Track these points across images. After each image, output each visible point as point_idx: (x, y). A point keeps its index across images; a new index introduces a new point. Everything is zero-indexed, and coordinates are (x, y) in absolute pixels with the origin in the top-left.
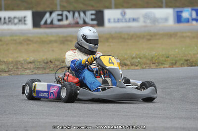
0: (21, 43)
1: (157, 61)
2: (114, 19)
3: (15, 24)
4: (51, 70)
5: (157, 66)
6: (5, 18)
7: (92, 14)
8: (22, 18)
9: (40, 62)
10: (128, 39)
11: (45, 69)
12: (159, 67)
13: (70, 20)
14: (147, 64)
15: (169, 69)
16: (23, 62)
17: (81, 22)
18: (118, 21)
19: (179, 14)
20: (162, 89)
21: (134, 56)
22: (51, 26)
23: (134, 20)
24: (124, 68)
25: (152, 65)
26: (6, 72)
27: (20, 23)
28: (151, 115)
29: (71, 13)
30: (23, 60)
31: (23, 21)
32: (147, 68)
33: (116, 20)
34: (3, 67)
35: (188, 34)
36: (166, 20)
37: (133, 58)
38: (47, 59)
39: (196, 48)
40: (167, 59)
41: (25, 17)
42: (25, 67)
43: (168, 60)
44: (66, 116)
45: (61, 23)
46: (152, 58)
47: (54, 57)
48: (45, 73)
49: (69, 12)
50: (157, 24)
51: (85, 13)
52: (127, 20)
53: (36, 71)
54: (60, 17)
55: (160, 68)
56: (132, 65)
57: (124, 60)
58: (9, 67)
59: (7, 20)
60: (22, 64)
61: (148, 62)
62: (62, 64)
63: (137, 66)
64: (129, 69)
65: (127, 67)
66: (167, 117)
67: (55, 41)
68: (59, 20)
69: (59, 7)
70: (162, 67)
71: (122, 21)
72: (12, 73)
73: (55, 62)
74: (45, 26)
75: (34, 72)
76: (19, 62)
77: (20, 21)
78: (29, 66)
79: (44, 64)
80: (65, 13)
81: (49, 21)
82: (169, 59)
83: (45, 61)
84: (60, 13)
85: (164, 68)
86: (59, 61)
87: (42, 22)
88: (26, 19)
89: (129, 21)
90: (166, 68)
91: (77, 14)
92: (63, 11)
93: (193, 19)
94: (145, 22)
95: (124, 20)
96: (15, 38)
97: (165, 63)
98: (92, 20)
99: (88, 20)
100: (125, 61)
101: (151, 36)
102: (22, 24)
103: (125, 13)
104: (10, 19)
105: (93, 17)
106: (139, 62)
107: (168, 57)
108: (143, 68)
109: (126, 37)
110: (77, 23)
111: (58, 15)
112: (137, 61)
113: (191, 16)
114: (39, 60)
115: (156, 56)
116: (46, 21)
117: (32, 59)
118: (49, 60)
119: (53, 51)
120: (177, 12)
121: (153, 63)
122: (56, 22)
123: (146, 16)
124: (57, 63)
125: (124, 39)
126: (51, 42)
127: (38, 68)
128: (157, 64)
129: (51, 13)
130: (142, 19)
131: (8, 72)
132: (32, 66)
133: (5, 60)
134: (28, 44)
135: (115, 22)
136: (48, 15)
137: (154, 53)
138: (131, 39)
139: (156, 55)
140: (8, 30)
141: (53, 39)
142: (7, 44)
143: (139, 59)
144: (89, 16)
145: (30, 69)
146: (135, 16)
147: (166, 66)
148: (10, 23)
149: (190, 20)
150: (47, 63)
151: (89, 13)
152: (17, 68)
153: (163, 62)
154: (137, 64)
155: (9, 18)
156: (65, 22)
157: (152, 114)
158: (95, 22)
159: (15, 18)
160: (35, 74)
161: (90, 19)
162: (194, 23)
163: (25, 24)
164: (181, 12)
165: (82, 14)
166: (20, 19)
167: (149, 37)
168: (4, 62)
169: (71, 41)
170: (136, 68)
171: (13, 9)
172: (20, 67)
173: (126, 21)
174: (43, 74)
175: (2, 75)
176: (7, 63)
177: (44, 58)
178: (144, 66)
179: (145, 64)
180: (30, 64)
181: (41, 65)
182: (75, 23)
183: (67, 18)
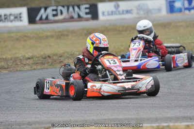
0: (18, 40)
2: (108, 12)
3: (12, 21)
4: (50, 65)
6: (1, 16)
7: (86, 8)
8: (17, 14)
9: (38, 57)
10: (122, 31)
11: (44, 64)
13: (65, 15)
16: (22, 58)
17: (76, 16)
18: (112, 13)
19: (172, 4)
22: (46, 21)
23: (127, 12)
26: (5, 68)
27: (16, 19)
29: (66, 8)
30: (22, 56)
31: (19, 17)
33: (110, 13)
35: (182, 24)
36: (159, 10)
38: (44, 54)
39: (190, 37)
41: (20, 14)
42: (24, 63)
45: (56, 18)
47: (52, 52)
48: (44, 68)
49: (63, 7)
50: (150, 15)
51: (79, 7)
52: (121, 12)
53: (35, 67)
54: (55, 13)
57: (121, 52)
58: (9, 64)
59: (3, 17)
60: (21, 60)
62: (60, 58)
67: (52, 36)
68: (54, 15)
69: (53, 3)
71: (115, 14)
73: (53, 57)
74: (41, 21)
75: (33, 68)
76: (18, 58)
77: (16, 18)
78: (28, 62)
79: (42, 59)
80: (60, 8)
81: (44, 17)
83: (43, 57)
84: (55, 8)
86: (57, 55)
87: (38, 18)
88: (22, 15)
89: (123, 13)
91: (71, 9)
92: (57, 6)
93: (186, 9)
94: (138, 13)
95: (117, 13)
96: (12, 35)
99: (82, 14)
102: (18, 20)
103: (118, 6)
104: (6, 17)
105: (87, 11)
109: (121, 29)
110: (72, 17)
111: (53, 10)
113: (183, 5)
114: (37, 56)
116: (41, 17)
117: (30, 55)
118: (47, 55)
119: (50, 46)
120: (170, 2)
122: (51, 17)
123: (139, 8)
124: (55, 58)
125: (119, 31)
126: (47, 37)
127: (37, 63)
129: (46, 9)
130: (135, 11)
131: (7, 69)
132: (30, 61)
133: (4, 57)
134: (25, 41)
135: (109, 14)
136: (43, 11)
138: (126, 30)
140: (5, 27)
141: (49, 34)
142: (4, 42)
144: (83, 11)
145: (29, 65)
146: (129, 9)
148: (6, 20)
149: (183, 10)
150: (45, 58)
151: (83, 7)
152: (16, 64)
155: (5, 15)
156: (60, 17)
158: (89, 16)
159: (10, 15)
160: (34, 69)
161: (85, 13)
162: (187, 12)
163: (21, 21)
164: (174, 2)
165: (76, 8)
166: (16, 16)
169: (67, 36)
171: (8, 7)
172: (19, 63)
173: (120, 14)
174: (42, 69)
176: (6, 60)
177: (42, 53)
180: (29, 60)
181: (40, 60)
182: (69, 17)
183: (62, 13)
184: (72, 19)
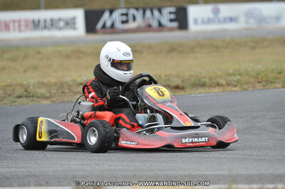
0: (68, 56)
1: (264, 79)
2: (203, 20)
3: (60, 29)
5: (264, 86)
6: (45, 21)
7: (170, 13)
8: (71, 20)
10: (222, 47)
12: (267, 87)
13: (139, 22)
14: (250, 83)
15: (282, 89)
16: (71, 83)
17: (155, 24)
18: (209, 21)
20: (271, 119)
21: (231, 71)
22: (112, 30)
23: (232, 20)
24: (217, 90)
25: (257, 85)
26: (46, 98)
28: (256, 157)
29: (141, 12)
30: (71, 81)
32: (250, 89)
33: (206, 21)
34: (43, 91)
37: (230, 75)
40: (278, 76)
41: (74, 19)
42: (74, 91)
43: (280, 78)
44: (132, 161)
45: (126, 26)
46: (258, 74)
49: (137, 9)
51: (160, 11)
52: (222, 20)
54: (124, 18)
55: (269, 89)
56: (228, 85)
57: (217, 78)
58: (52, 91)
59: (48, 23)
60: (70, 86)
61: (251, 80)
63: (235, 86)
64: (224, 91)
65: (221, 89)
66: (279, 160)
68: (124, 22)
69: (122, 3)
70: (272, 87)
71: (214, 22)
72: (55, 99)
74: (104, 30)
76: (66, 83)
77: (67, 24)
78: (80, 89)
80: (132, 11)
81: (109, 24)
82: (281, 76)
84: (124, 11)
85: (274, 88)
87: (99, 25)
88: (76, 21)
89: (225, 21)
90: (278, 88)
91: (148, 13)
92: (128, 8)
94: (247, 22)
95: (216, 21)
96: (61, 49)
97: (276, 81)
98: (171, 20)
99: (165, 21)
100: (219, 80)
101: (256, 43)
102: (71, 28)
103: (218, 10)
105: (173, 16)
106: (238, 81)
107: (281, 73)
108: (244, 89)
109: (220, 44)
110: (149, 26)
111: (122, 15)
112: (236, 79)
115: (264, 72)
116: (104, 26)
117: (83, 79)
121: (259, 82)
122: (118, 25)
123: (249, 15)
125: (217, 47)
128: (264, 83)
129: (111, 12)
130: (242, 19)
131: (50, 97)
133: (46, 81)
134: (78, 58)
135: (204, 22)
136: (106, 15)
137: (260, 67)
138: (227, 47)
139: (263, 69)
140: (50, 37)
142: (48, 58)
143: (238, 77)
144: (166, 15)
146: (233, 14)
147: (277, 85)
151: (166, 11)
152: (63, 92)
153: (273, 80)
154: (235, 84)
155: (52, 20)
156: (132, 25)
157: (256, 155)
158: (175, 24)
159: (59, 20)
161: (168, 20)
163: (75, 28)
165: (156, 13)
166: (68, 21)
167: (253, 44)
168: (44, 83)
169: (140, 52)
170: (235, 89)
172: (66, 91)
173: (220, 22)
175: (42, 102)
176: (47, 85)
178: (246, 87)
179: (247, 84)
180: (81, 86)
182: (146, 25)
183: (134, 19)
184: (149, 27)
